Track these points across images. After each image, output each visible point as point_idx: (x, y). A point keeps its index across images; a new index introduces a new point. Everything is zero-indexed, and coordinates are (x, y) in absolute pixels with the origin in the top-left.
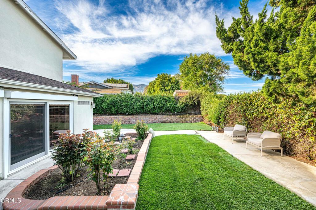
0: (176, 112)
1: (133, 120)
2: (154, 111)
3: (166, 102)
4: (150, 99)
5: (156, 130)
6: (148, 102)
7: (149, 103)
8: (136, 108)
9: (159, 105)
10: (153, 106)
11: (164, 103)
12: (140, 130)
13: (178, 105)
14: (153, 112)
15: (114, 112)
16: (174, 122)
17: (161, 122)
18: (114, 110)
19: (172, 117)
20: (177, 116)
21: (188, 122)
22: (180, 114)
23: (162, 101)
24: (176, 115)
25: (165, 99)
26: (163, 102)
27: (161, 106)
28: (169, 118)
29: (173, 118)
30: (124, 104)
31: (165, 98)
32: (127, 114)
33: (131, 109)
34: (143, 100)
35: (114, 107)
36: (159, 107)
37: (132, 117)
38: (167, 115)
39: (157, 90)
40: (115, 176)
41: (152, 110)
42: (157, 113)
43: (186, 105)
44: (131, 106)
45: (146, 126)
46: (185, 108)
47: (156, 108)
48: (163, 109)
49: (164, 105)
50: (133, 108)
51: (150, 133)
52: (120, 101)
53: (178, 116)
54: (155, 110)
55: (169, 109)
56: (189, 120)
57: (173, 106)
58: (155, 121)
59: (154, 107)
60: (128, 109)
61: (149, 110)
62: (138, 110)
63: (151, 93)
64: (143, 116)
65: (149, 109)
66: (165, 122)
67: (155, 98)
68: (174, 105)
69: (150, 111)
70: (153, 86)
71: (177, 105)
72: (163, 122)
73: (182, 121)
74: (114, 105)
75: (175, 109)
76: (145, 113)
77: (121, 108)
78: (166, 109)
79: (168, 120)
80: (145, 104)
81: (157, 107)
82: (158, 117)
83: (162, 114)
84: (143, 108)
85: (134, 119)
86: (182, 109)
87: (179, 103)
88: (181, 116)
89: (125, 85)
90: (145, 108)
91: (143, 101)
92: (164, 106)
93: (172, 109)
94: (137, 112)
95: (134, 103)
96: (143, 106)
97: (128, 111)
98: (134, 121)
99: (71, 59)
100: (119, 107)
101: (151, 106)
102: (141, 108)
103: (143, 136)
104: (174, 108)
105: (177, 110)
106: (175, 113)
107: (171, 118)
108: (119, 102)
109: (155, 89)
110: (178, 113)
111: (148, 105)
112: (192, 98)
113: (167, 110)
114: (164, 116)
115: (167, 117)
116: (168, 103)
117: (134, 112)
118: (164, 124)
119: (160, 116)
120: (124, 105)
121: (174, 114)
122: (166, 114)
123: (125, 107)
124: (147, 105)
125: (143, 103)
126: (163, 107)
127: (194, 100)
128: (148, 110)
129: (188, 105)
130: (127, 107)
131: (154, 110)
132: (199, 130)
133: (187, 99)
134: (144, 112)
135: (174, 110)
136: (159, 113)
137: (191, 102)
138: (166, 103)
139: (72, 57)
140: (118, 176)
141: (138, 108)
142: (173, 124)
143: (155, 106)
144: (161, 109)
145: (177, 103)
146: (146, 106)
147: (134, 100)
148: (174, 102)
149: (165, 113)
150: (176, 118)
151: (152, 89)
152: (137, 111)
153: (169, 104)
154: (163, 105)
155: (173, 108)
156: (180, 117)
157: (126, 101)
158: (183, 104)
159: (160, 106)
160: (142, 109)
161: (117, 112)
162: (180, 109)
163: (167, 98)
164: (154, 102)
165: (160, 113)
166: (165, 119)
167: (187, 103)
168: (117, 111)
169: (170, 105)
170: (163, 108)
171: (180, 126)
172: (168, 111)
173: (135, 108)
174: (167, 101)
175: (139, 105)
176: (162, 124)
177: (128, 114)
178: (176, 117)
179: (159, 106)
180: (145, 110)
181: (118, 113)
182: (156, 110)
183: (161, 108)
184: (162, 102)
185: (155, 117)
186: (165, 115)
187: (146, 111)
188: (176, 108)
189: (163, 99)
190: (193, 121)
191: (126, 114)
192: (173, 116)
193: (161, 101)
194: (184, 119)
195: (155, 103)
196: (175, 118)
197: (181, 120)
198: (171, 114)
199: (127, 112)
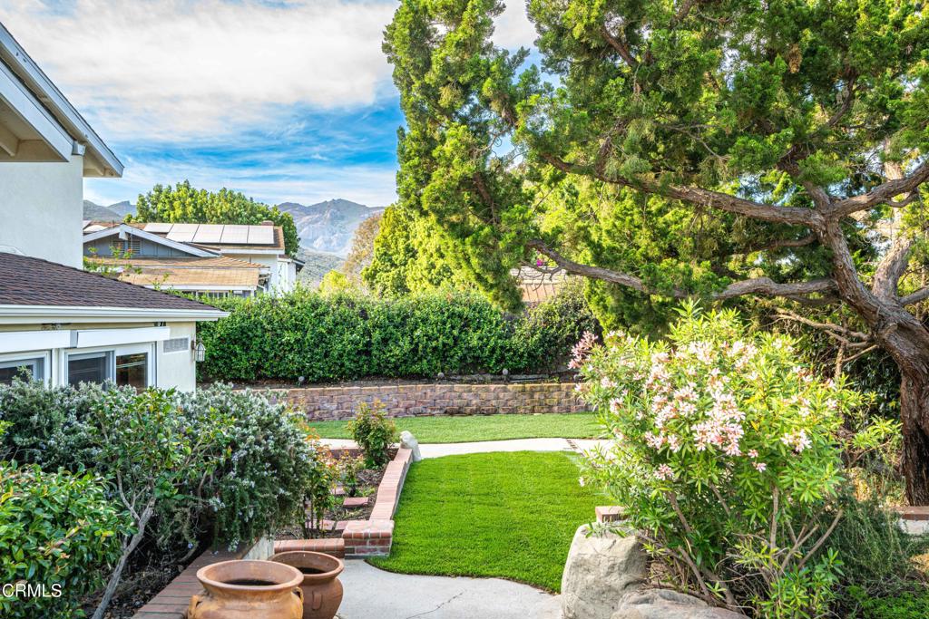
0: (505, 371)
1: (327, 405)
2: (416, 368)
3: (464, 326)
4: (398, 315)
5: (425, 440)
6: (391, 329)
7: (394, 331)
8: (341, 356)
9: (437, 339)
10: (411, 343)
11: (455, 332)
12: (371, 434)
13: (515, 340)
14: (410, 370)
15: (246, 372)
16: (496, 412)
17: (446, 412)
18: (244, 364)
19: (487, 390)
20: (510, 387)
21: (556, 408)
22: (524, 377)
23: (448, 326)
24: (509, 380)
25: (460, 316)
26: (453, 327)
27: (444, 345)
28: (476, 395)
29: (492, 395)
30: (288, 337)
31: (458, 309)
32: (301, 379)
33: (318, 361)
34: (366, 319)
35: (247, 349)
36: (435, 349)
37: (322, 393)
38: (470, 382)
39: (425, 251)
40: (330, 529)
41: (405, 362)
42: (427, 375)
43: (550, 341)
44: (318, 346)
45: (391, 423)
46: (546, 352)
47: (424, 351)
48: (452, 357)
49: (456, 339)
50: (326, 355)
51: (403, 446)
52: (269, 327)
53: (516, 385)
54: (420, 359)
55: (478, 358)
56: (559, 403)
57: (492, 343)
58: (420, 407)
59: (415, 351)
60: (304, 357)
61: (393, 360)
62: (347, 363)
63: (393, 265)
64: (370, 388)
65: (392, 356)
66: (459, 412)
67: (418, 313)
68: (500, 337)
69: (396, 367)
70: (405, 228)
71: (510, 338)
72: (451, 413)
73: (529, 407)
74: (244, 344)
75: (503, 358)
76: (379, 374)
77: (275, 356)
78: (465, 355)
79: (474, 402)
80: (377, 335)
81: (425, 347)
82: (432, 390)
83: (449, 380)
84: (368, 353)
85: (331, 400)
86: (530, 355)
87: (518, 332)
88: (528, 386)
89: (264, 233)
90: (375, 352)
91: (369, 324)
92: (455, 344)
93: (490, 357)
94: (344, 373)
95: (330, 332)
96: (369, 344)
97: (304, 367)
98: (335, 406)
99: (104, 176)
100: (267, 349)
101: (401, 343)
102: (359, 353)
103: (379, 455)
104: (498, 352)
105: (511, 359)
106: (501, 373)
107: (484, 395)
108: (265, 330)
109: (414, 243)
110: (515, 371)
111: (390, 343)
112: (572, 310)
113: (469, 361)
114: (457, 386)
115: (470, 391)
116: (475, 331)
117: (330, 372)
118: (454, 418)
119: (440, 388)
120: (288, 343)
121: (498, 377)
122: (466, 378)
123: (290, 351)
124: (385, 341)
125: (367, 333)
126: (452, 348)
127: (582, 320)
128: (389, 362)
129: (556, 338)
130: (299, 352)
131: (414, 363)
132: (584, 438)
133: (549, 313)
134: (373, 370)
135: (498, 362)
136: (436, 374)
137: (569, 326)
138: (467, 332)
139: (105, 169)
140: (336, 529)
141: (349, 354)
142: (492, 418)
143: (417, 345)
144: (445, 357)
145: (512, 331)
146: (381, 347)
147: (328, 319)
148: (497, 325)
149: (461, 374)
150: (508, 396)
151: (401, 247)
152: (342, 365)
153: (475, 336)
154: (450, 342)
155: (493, 351)
156: (524, 391)
157: (296, 328)
158: (535, 338)
159: (441, 346)
160: (364, 357)
161: (256, 372)
162: (521, 356)
163: (467, 312)
164: (416, 329)
165: (440, 374)
166: (460, 397)
167: (552, 331)
168: (259, 367)
169: (480, 339)
170: (452, 353)
171: (522, 424)
172: (474, 365)
173: (336, 354)
174: (467, 323)
175: (352, 342)
176: (448, 419)
177: (306, 378)
178: (505, 390)
179: (434, 344)
180: (375, 361)
181: (259, 378)
182: (425, 361)
183: (443, 353)
184: (447, 330)
185: (419, 388)
186: (461, 381)
187: (379, 365)
188: (508, 351)
189: (452, 315)
190: (573, 407)
191: (296, 379)
192: (493, 387)
193: (444, 323)
194: (537, 396)
195: (417, 333)
196: (501, 395)
197: (528, 401)
198: (489, 377)
199: (299, 371)
